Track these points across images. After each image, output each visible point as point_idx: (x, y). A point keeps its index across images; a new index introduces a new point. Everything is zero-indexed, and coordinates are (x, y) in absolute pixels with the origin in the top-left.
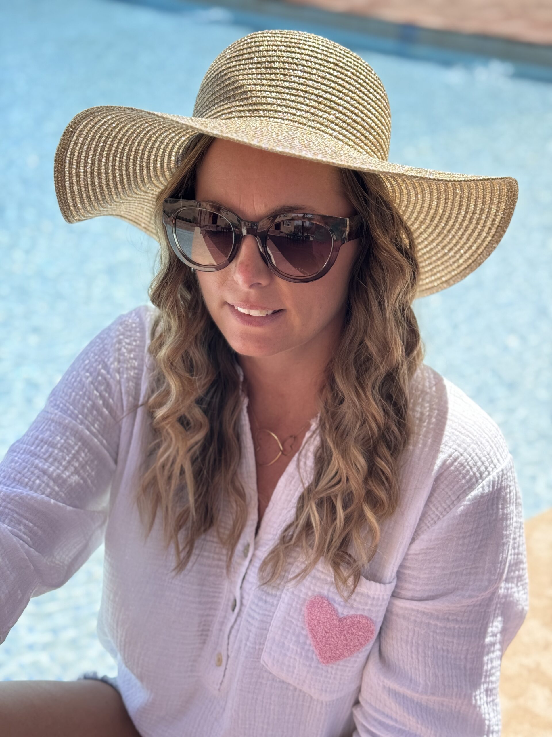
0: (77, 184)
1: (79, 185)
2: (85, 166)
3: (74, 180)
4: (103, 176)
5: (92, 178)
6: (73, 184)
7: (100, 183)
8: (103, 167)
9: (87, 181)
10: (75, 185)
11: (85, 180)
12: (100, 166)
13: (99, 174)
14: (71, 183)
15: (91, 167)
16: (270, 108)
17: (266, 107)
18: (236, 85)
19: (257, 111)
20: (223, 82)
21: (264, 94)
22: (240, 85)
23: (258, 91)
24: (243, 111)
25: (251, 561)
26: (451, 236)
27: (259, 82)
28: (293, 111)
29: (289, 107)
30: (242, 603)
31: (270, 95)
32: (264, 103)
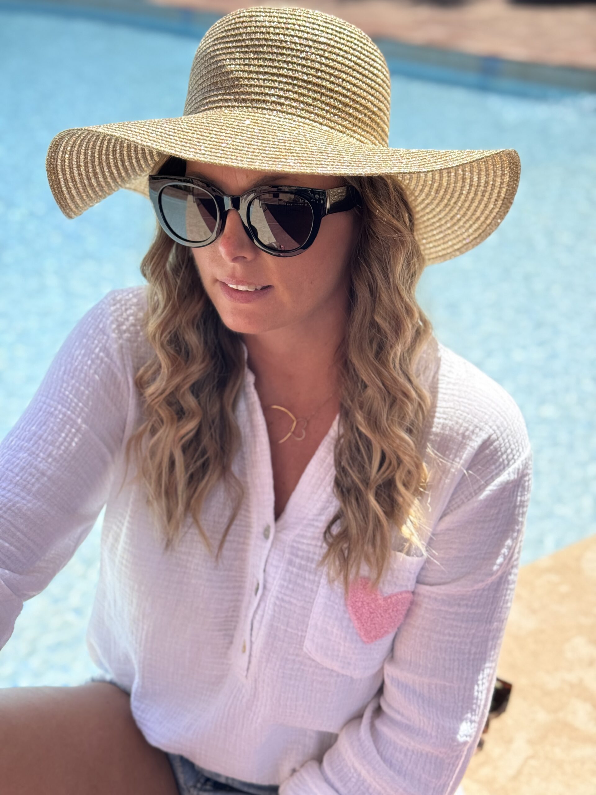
0: (75, 188)
2: (79, 170)
3: (71, 185)
5: (89, 179)
6: (70, 188)
8: (98, 167)
9: (84, 183)
10: (73, 188)
11: (82, 182)
12: (94, 166)
13: (95, 174)
14: (68, 188)
15: (85, 170)
16: (257, 97)
17: (253, 97)
18: (223, 70)
19: (244, 100)
20: (210, 65)
21: (252, 82)
22: (227, 70)
23: (246, 78)
24: (230, 100)
25: (273, 543)
26: (457, 208)
27: (246, 68)
28: (282, 100)
29: (277, 95)
30: (265, 587)
31: (258, 83)
32: (252, 92)
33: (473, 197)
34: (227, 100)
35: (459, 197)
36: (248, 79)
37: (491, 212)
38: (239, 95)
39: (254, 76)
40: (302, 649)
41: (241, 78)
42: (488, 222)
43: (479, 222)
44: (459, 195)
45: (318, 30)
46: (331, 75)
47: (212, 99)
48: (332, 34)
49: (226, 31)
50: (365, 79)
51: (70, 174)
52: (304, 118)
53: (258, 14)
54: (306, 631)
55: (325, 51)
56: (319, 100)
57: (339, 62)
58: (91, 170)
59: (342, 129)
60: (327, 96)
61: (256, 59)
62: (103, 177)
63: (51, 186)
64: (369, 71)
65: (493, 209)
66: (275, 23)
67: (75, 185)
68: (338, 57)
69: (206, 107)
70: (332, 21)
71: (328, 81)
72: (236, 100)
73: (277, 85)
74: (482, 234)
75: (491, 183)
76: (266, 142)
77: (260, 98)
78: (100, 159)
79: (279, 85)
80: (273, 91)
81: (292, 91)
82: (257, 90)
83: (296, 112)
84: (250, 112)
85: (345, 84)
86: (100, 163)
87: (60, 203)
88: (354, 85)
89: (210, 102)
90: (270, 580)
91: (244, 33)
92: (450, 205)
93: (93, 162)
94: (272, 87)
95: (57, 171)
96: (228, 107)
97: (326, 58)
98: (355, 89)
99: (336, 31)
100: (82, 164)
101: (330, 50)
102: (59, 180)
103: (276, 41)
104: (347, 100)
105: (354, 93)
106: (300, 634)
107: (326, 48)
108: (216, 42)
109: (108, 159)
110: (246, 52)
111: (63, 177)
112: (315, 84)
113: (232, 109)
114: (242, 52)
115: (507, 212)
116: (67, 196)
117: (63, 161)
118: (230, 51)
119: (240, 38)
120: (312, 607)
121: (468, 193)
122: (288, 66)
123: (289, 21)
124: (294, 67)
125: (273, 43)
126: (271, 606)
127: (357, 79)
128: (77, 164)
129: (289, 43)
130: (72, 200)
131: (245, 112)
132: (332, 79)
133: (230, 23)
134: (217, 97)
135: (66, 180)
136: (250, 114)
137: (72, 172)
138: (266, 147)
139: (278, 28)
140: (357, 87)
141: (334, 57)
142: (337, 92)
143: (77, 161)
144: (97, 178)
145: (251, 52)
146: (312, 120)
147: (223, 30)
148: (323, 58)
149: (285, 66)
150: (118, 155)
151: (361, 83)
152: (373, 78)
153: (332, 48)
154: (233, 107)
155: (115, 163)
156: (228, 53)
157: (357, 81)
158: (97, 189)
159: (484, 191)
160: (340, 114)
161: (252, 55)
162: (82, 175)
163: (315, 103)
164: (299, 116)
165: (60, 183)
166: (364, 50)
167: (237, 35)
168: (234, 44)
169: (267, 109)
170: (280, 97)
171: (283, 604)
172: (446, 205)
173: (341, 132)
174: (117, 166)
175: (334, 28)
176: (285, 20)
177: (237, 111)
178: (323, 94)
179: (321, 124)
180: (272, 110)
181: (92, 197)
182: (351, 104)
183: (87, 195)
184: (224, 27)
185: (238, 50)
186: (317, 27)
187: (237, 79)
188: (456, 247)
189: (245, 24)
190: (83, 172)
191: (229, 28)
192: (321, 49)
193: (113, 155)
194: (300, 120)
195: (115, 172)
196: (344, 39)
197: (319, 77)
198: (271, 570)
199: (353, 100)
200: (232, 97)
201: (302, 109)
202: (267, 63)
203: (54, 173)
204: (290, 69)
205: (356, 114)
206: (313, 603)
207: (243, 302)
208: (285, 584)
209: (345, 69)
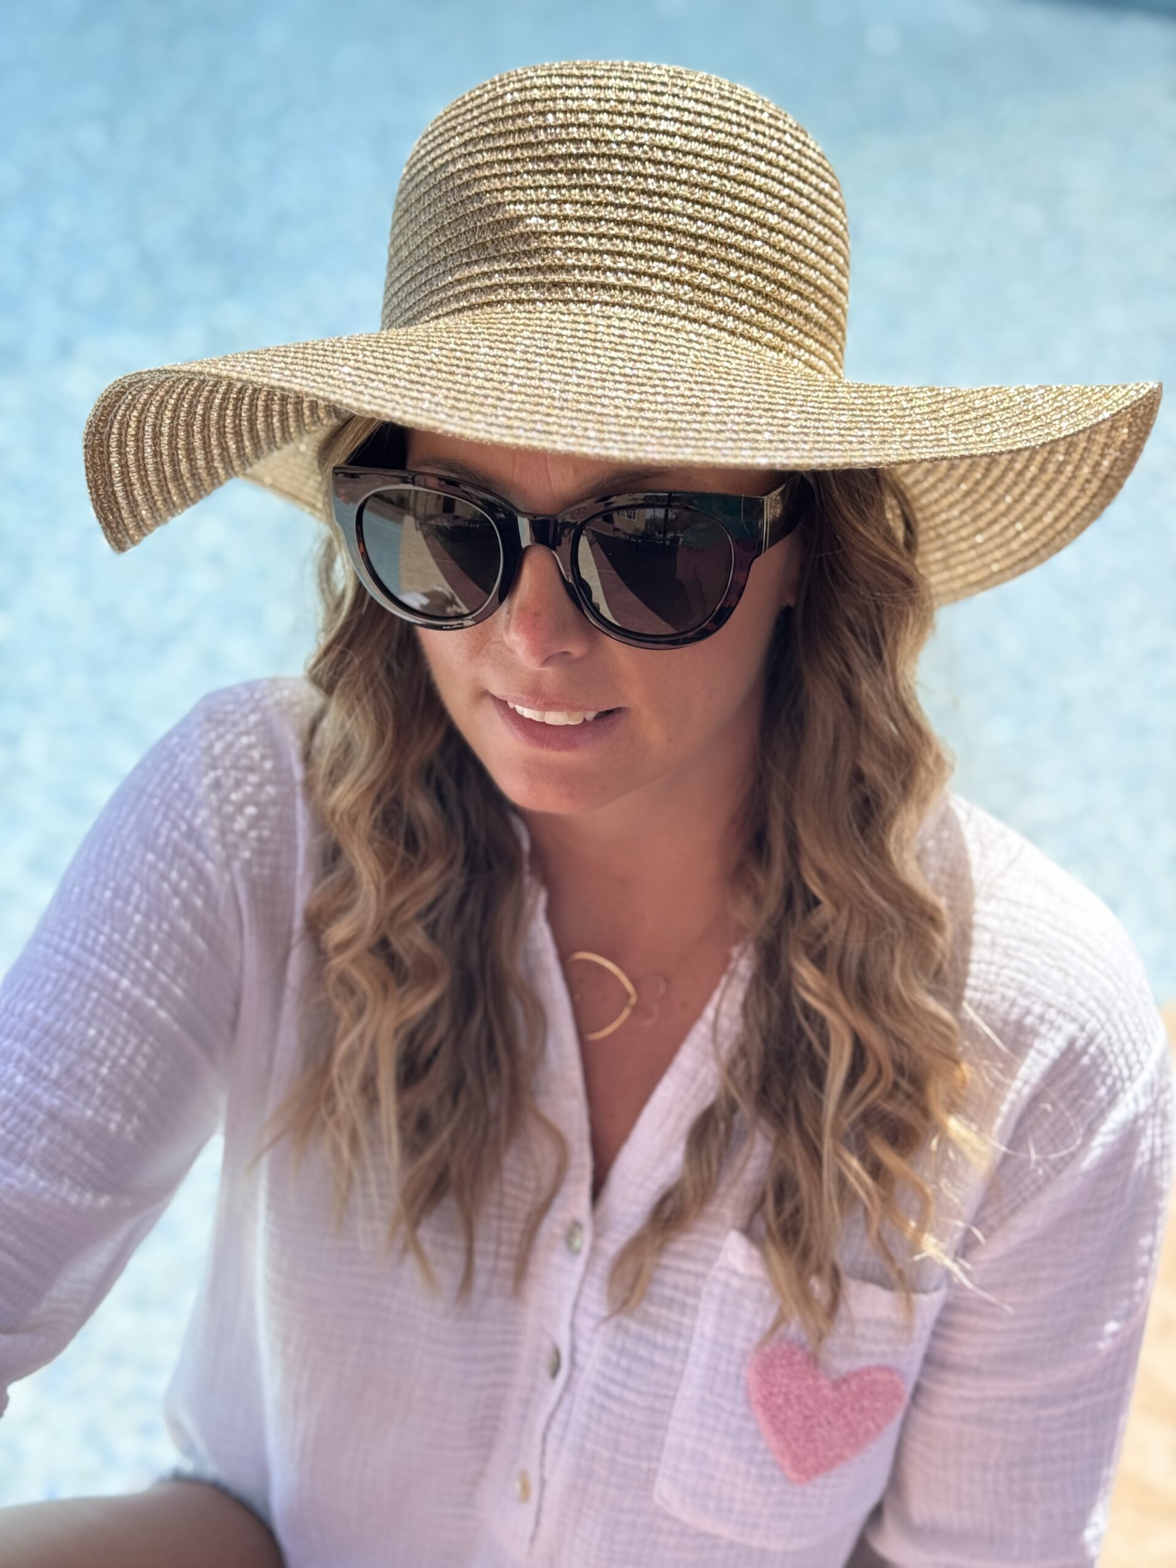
0: (142, 484)
1: (145, 483)
2: (156, 444)
3: (134, 477)
4: (199, 454)
5: (175, 462)
6: (132, 485)
7: (193, 467)
8: (198, 436)
9: (164, 472)
10: (137, 486)
11: (159, 470)
12: (189, 434)
13: (190, 451)
14: (128, 486)
15: (170, 443)
16: (588, 278)
17: (578, 277)
18: (499, 216)
19: (557, 286)
20: (462, 202)
21: (572, 243)
22: (507, 216)
23: (556, 234)
24: (522, 285)
25: (588, 1263)
27: (554, 209)
28: (644, 282)
29: (633, 272)
31: (584, 244)
32: (574, 267)
34: (514, 286)
36: (563, 235)
37: (1071, 504)
38: (544, 273)
39: (572, 227)
40: (651, 1498)
41: (545, 233)
45: (707, 115)
47: (477, 284)
48: (739, 125)
49: (493, 121)
50: (812, 224)
51: (136, 454)
52: (695, 321)
53: (569, 82)
56: (725, 278)
57: (759, 189)
58: (181, 443)
59: (777, 341)
60: (741, 267)
61: (575, 187)
62: (206, 459)
66: (612, 103)
67: (143, 479)
68: (758, 177)
69: (464, 303)
70: (733, 92)
72: (537, 285)
73: (629, 246)
77: (593, 278)
78: (205, 417)
79: (635, 247)
81: (664, 261)
82: (585, 259)
83: (678, 308)
84: (575, 314)
85: (775, 238)
86: (205, 426)
87: (106, 519)
88: (794, 239)
89: (472, 291)
90: (583, 1345)
91: (540, 127)
93: (189, 425)
94: (620, 254)
95: (108, 446)
96: (520, 301)
97: (733, 180)
98: (796, 248)
99: (747, 117)
100: (165, 430)
101: (738, 160)
102: (110, 466)
103: (618, 143)
104: (782, 275)
105: (794, 258)
106: (644, 1466)
107: (730, 156)
108: (470, 148)
109: (222, 417)
110: (550, 172)
111: (120, 461)
112: (713, 242)
113: (530, 307)
114: (539, 172)
116: (123, 502)
117: (124, 425)
118: (509, 169)
119: (532, 139)
120: (672, 1407)
122: (651, 202)
123: (642, 97)
124: (664, 203)
125: (611, 148)
126: (584, 1406)
127: (797, 225)
128: (154, 430)
129: (647, 149)
130: (131, 511)
131: (562, 314)
132: (750, 227)
133: (500, 103)
134: (490, 278)
135: (124, 466)
136: (577, 318)
137: (140, 450)
139: (620, 114)
140: (799, 242)
141: (750, 176)
142: (760, 258)
143: (155, 425)
144: (191, 460)
145: (561, 171)
146: (714, 326)
147: (483, 118)
148: (725, 182)
149: (644, 202)
150: (245, 407)
154: (533, 301)
155: (234, 427)
156: (505, 175)
157: (799, 229)
158: (189, 485)
161: (563, 179)
162: (161, 454)
163: (716, 287)
164: (684, 318)
165: (110, 474)
166: (805, 156)
167: (521, 131)
168: (518, 154)
169: (613, 305)
170: (639, 274)
171: (606, 1402)
173: (773, 348)
174: (238, 434)
175: (741, 109)
176: (632, 96)
177: (544, 311)
178: (732, 264)
179: (732, 333)
180: (624, 306)
181: (174, 503)
182: (791, 281)
183: (165, 500)
184: (487, 113)
185: (530, 166)
186: (706, 109)
187: (537, 235)
189: (539, 106)
190: (165, 449)
191: (500, 114)
192: (721, 160)
193: (235, 410)
194: (689, 326)
195: (231, 444)
196: (763, 134)
197: (721, 226)
199: (794, 274)
200: (528, 279)
201: (691, 302)
202: (602, 196)
203: (102, 453)
204: (656, 210)
205: (801, 304)
206: (674, 1398)
207: (559, 750)
208: (614, 1357)
209: (772, 203)
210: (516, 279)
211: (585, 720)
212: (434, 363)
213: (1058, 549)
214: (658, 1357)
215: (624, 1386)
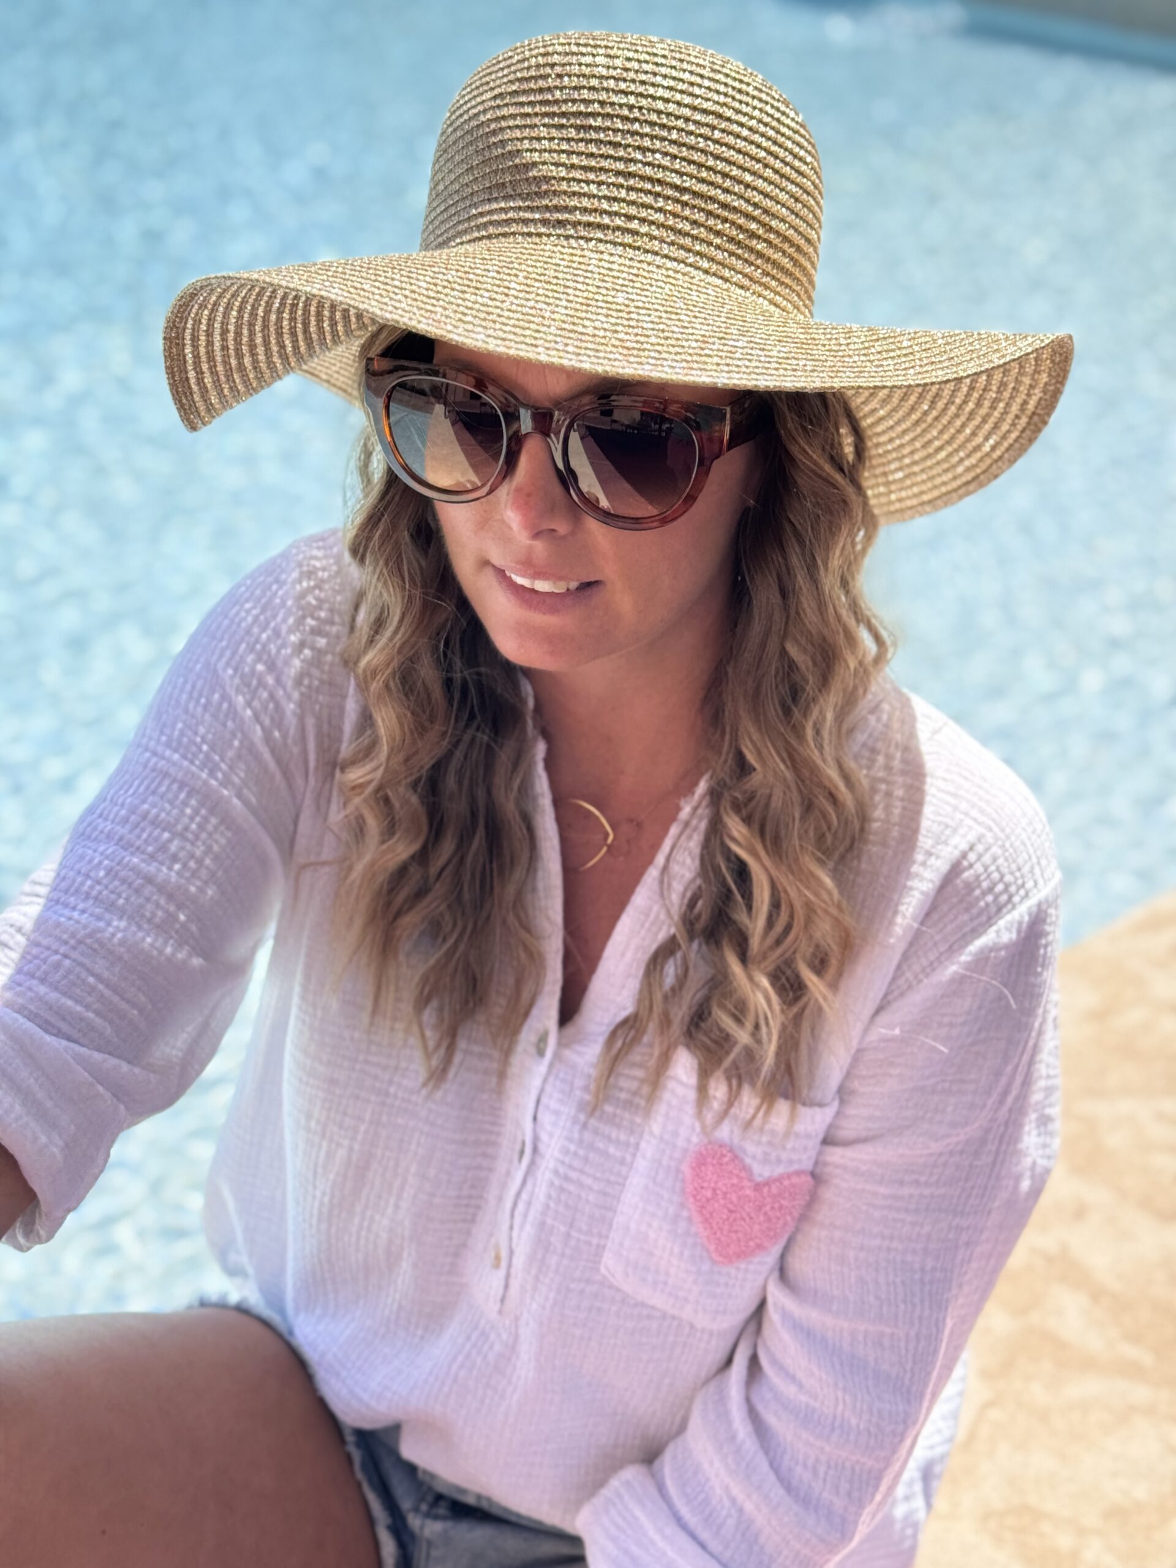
0: (212, 373)
1: (214, 373)
2: (224, 339)
3: (205, 367)
4: (261, 350)
5: (239, 356)
6: (203, 373)
9: (230, 364)
10: (207, 374)
11: (226, 362)
12: (252, 333)
13: (252, 347)
14: (200, 373)
15: (235, 340)
16: (586, 218)
17: (579, 217)
18: (517, 161)
19: (561, 223)
20: (489, 147)
21: (576, 188)
22: (524, 161)
23: (563, 179)
24: (532, 220)
25: (551, 1066)
26: (940, 427)
27: (563, 158)
28: (634, 225)
29: (625, 216)
30: (535, 1150)
31: (586, 190)
32: (576, 208)
33: (973, 410)
34: (525, 222)
35: (945, 409)
36: (569, 180)
37: (1004, 437)
38: (550, 212)
39: (578, 174)
40: (598, 1270)
41: (554, 178)
42: (995, 455)
43: (979, 455)
44: (947, 404)
45: (700, 86)
46: (725, 175)
47: (495, 217)
48: (726, 95)
49: (519, 80)
50: (784, 183)
51: (207, 346)
52: (675, 260)
53: (584, 50)
54: (607, 1237)
55: (713, 128)
56: (703, 225)
57: (739, 151)
58: (245, 340)
59: (746, 282)
60: (718, 217)
61: (582, 140)
62: (266, 354)
63: (166, 367)
64: (792, 168)
65: (1009, 432)
66: (619, 71)
67: (213, 369)
68: (738, 141)
69: (484, 233)
70: (723, 66)
71: (720, 187)
72: (545, 222)
73: (623, 193)
74: (982, 477)
75: (1012, 385)
76: (614, 314)
77: (591, 219)
78: (266, 319)
79: (628, 195)
80: (615, 207)
81: (652, 208)
82: (585, 203)
83: (661, 248)
84: (573, 248)
85: (749, 193)
86: (265, 327)
87: (180, 401)
88: (766, 195)
89: (491, 223)
90: (544, 1137)
91: (556, 87)
92: (925, 421)
93: (251, 325)
94: (615, 199)
95: (184, 339)
96: (530, 234)
97: (716, 142)
98: (768, 203)
99: (734, 88)
100: (232, 328)
101: (723, 125)
102: (184, 356)
103: (621, 106)
104: (753, 226)
105: (766, 211)
106: (595, 1241)
107: (716, 122)
108: (498, 102)
109: (279, 320)
110: (562, 126)
111: (192, 352)
112: (695, 194)
113: (537, 240)
114: (553, 126)
115: (1036, 438)
116: (195, 388)
117: (197, 322)
118: (529, 122)
119: (550, 97)
120: (622, 1191)
121: (965, 402)
122: (645, 157)
123: (645, 67)
124: (655, 159)
125: (615, 110)
126: (544, 1188)
127: (771, 183)
128: (222, 327)
129: (645, 112)
130: (202, 397)
131: (563, 247)
132: (728, 183)
133: (526, 64)
134: (506, 213)
135: (196, 357)
136: (574, 252)
137: (210, 343)
138: (617, 324)
139: (625, 80)
140: (771, 198)
141: (731, 140)
142: (735, 210)
143: (222, 323)
144: (253, 354)
145: (571, 126)
146: (691, 265)
147: (512, 77)
148: (709, 143)
149: (639, 156)
150: (300, 312)
151: (777, 191)
152: (798, 180)
153: (728, 124)
154: (539, 235)
155: (291, 328)
156: (525, 126)
157: (772, 187)
158: (251, 376)
159: (996, 401)
160: (740, 251)
161: (572, 133)
162: (228, 349)
163: (695, 232)
164: (666, 256)
165: (185, 362)
166: (784, 124)
167: (541, 90)
168: (537, 109)
169: (606, 242)
170: (629, 218)
171: (566, 1185)
172: (917, 423)
173: (742, 287)
174: (293, 334)
175: (729, 81)
176: (636, 66)
177: (548, 244)
178: (710, 213)
179: (706, 272)
180: (615, 244)
181: (238, 391)
182: (761, 232)
183: (231, 388)
184: (515, 72)
185: (546, 120)
186: (698, 80)
187: (547, 179)
188: (925, 498)
189: (558, 69)
190: (231, 344)
191: (525, 74)
192: (707, 125)
193: (291, 314)
194: (669, 264)
195: (288, 343)
196: (747, 104)
197: (703, 181)
198: (545, 1118)
199: (764, 225)
200: (537, 216)
201: (672, 243)
202: (604, 150)
203: (178, 344)
204: (649, 164)
205: (770, 252)
206: (623, 1185)
207: (544, 614)
208: (572, 1147)
209: (749, 164)
210: (528, 215)
211: (568, 590)
212: (450, 282)
213: (996, 477)
214: (612, 1150)
215: (582, 1172)
